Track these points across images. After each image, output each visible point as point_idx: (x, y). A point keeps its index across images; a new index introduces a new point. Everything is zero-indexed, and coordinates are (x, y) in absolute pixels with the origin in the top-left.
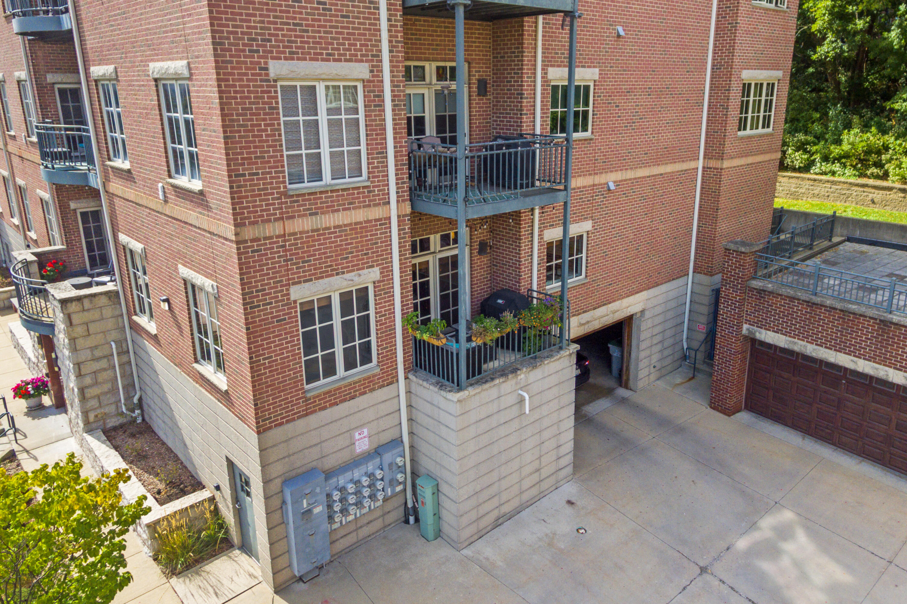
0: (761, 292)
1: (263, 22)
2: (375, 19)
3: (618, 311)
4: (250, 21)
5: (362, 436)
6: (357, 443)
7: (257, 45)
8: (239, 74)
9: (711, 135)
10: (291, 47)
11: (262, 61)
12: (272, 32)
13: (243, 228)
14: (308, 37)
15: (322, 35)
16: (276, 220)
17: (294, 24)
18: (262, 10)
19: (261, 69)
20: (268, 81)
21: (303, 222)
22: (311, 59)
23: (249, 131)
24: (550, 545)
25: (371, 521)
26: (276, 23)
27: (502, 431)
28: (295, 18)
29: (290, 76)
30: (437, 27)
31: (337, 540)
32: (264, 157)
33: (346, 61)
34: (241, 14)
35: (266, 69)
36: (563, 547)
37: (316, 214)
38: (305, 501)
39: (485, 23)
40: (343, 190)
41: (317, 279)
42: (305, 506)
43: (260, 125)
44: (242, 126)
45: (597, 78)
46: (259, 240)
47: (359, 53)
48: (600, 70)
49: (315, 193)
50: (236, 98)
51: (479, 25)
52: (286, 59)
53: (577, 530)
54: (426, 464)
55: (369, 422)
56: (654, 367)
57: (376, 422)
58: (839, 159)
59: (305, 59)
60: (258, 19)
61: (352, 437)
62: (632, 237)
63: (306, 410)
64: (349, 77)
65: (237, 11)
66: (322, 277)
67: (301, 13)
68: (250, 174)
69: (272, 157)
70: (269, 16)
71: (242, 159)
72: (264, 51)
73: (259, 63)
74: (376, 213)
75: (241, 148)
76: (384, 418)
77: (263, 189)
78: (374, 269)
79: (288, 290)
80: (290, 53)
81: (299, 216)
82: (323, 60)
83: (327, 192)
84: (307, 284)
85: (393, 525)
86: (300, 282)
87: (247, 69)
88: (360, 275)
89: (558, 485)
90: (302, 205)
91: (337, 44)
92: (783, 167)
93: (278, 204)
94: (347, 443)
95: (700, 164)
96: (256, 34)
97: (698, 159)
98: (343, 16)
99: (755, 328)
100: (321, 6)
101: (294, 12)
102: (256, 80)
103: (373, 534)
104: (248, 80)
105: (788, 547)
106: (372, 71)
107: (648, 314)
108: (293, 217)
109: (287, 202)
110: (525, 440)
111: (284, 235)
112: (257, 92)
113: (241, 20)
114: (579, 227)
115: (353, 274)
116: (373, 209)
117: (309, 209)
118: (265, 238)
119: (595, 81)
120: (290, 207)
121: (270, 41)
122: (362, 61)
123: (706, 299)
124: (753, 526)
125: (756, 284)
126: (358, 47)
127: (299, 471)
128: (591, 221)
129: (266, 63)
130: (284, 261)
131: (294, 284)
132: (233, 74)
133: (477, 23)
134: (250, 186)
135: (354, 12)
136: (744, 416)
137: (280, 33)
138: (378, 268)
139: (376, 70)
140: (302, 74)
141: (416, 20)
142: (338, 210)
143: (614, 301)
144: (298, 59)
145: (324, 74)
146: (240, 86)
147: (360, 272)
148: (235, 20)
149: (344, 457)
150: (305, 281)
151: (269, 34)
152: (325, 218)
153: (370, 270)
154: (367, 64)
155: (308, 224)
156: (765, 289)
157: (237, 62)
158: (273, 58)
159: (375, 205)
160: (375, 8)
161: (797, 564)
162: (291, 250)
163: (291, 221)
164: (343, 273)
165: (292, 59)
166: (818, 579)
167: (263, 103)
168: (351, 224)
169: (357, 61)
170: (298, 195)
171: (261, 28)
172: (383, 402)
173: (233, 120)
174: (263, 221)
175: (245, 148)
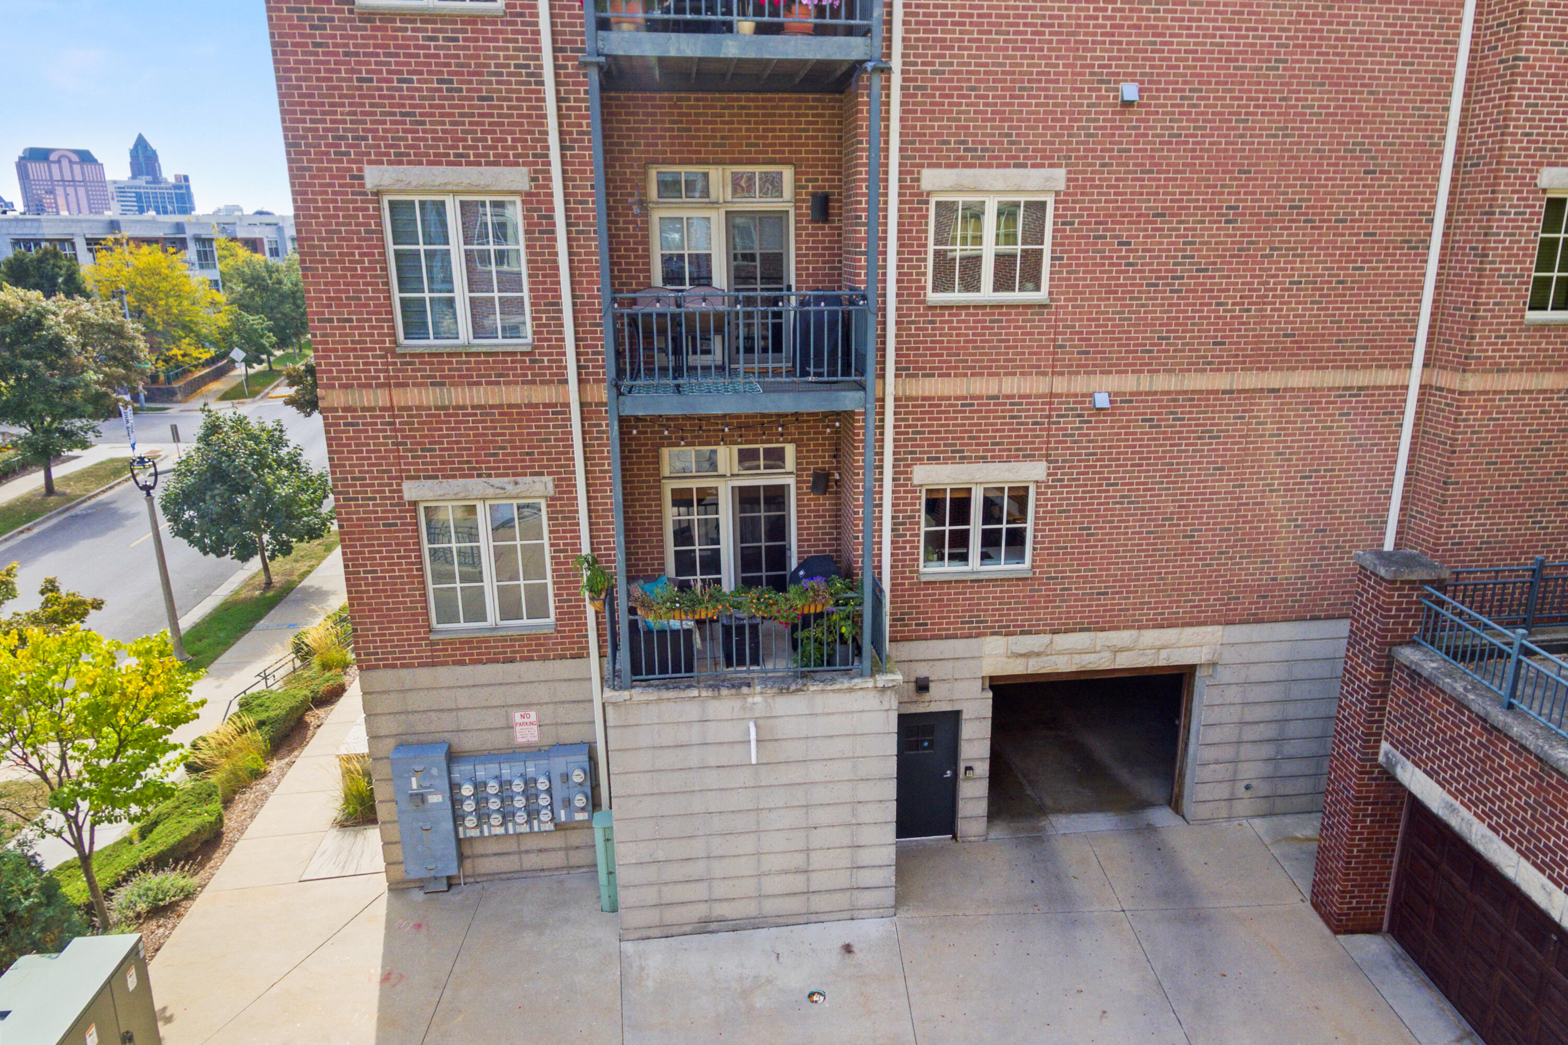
0: (1415, 675)
1: (354, 113)
2: (538, 100)
3: (1128, 649)
4: (335, 113)
5: (526, 720)
6: (518, 728)
7: (347, 146)
8: (321, 185)
9: (1450, 315)
10: (399, 147)
11: (354, 166)
12: (368, 126)
13: (330, 391)
14: (424, 131)
15: (448, 127)
16: (379, 386)
17: (402, 114)
18: (353, 97)
19: (353, 177)
20: (365, 194)
21: (420, 393)
22: (430, 163)
23: (337, 262)
24: (745, 994)
25: (546, 850)
26: (374, 114)
27: (713, 779)
28: (403, 106)
29: (396, 187)
30: (723, 108)
31: (487, 856)
32: (359, 299)
33: (488, 164)
34: (323, 104)
35: (361, 178)
36: (758, 1005)
37: (442, 384)
38: (414, 780)
39: (828, 97)
40: (486, 354)
41: (444, 477)
42: (415, 786)
43: (353, 254)
44: (327, 254)
45: (1062, 186)
46: (355, 410)
47: (511, 153)
48: (1069, 172)
49: (440, 355)
50: (317, 217)
51: (814, 100)
52: (390, 163)
53: (811, 995)
55: (541, 704)
56: (1247, 788)
57: (551, 707)
59: (421, 163)
60: (347, 109)
61: (507, 717)
62: (1172, 509)
63: (432, 657)
64: (493, 188)
65: (316, 100)
66: (454, 477)
67: (413, 98)
68: (339, 320)
69: (371, 298)
70: (363, 105)
71: (328, 298)
72: (356, 154)
73: (351, 169)
74: (543, 394)
75: (326, 284)
76: (566, 706)
77: (359, 342)
78: (542, 478)
79: (399, 485)
80: (396, 154)
81: (414, 385)
82: (449, 163)
83: (460, 354)
84: (429, 482)
85: (584, 870)
86: (418, 478)
87: (332, 177)
88: (516, 483)
89: (856, 914)
90: (419, 370)
91: (473, 140)
93: (382, 364)
94: (502, 723)
95: (1415, 378)
96: (344, 130)
97: (1410, 366)
98: (481, 99)
99: (1398, 754)
100: (444, 86)
101: (401, 97)
102: (346, 194)
103: (550, 869)
104: (334, 193)
106: (534, 179)
107: (1224, 675)
108: (404, 385)
109: (395, 363)
110: (770, 809)
111: (392, 408)
112: (348, 209)
113: (324, 113)
114: (1009, 470)
115: (506, 479)
116: (539, 388)
117: (429, 377)
118: (364, 409)
119: (1057, 193)
120: (400, 371)
121: (365, 138)
122: (517, 164)
125: (1407, 655)
126: (510, 142)
127: (422, 738)
128: (1045, 464)
129: (360, 170)
130: (393, 444)
131: (408, 478)
132: (314, 185)
133: (810, 96)
134: (340, 335)
135: (500, 91)
136: (1370, 946)
137: (380, 127)
138: (551, 477)
139: (541, 176)
140: (414, 184)
141: (680, 99)
142: (479, 384)
143: (1117, 628)
144: (410, 163)
145: (449, 183)
146: (324, 201)
147: (519, 479)
148: (315, 113)
149: (496, 740)
150: (426, 478)
151: (363, 129)
152: (456, 392)
153: (536, 478)
154: (525, 170)
155: (428, 398)
156: (1418, 670)
157: (318, 169)
158: (370, 162)
159: (542, 382)
160: (537, 83)
162: (403, 430)
163: (401, 390)
164: (489, 476)
165: (401, 163)
167: (357, 225)
168: (501, 406)
169: (506, 164)
170: (412, 355)
171: (352, 122)
172: (565, 680)
173: (314, 247)
174: (359, 385)
175: (332, 284)
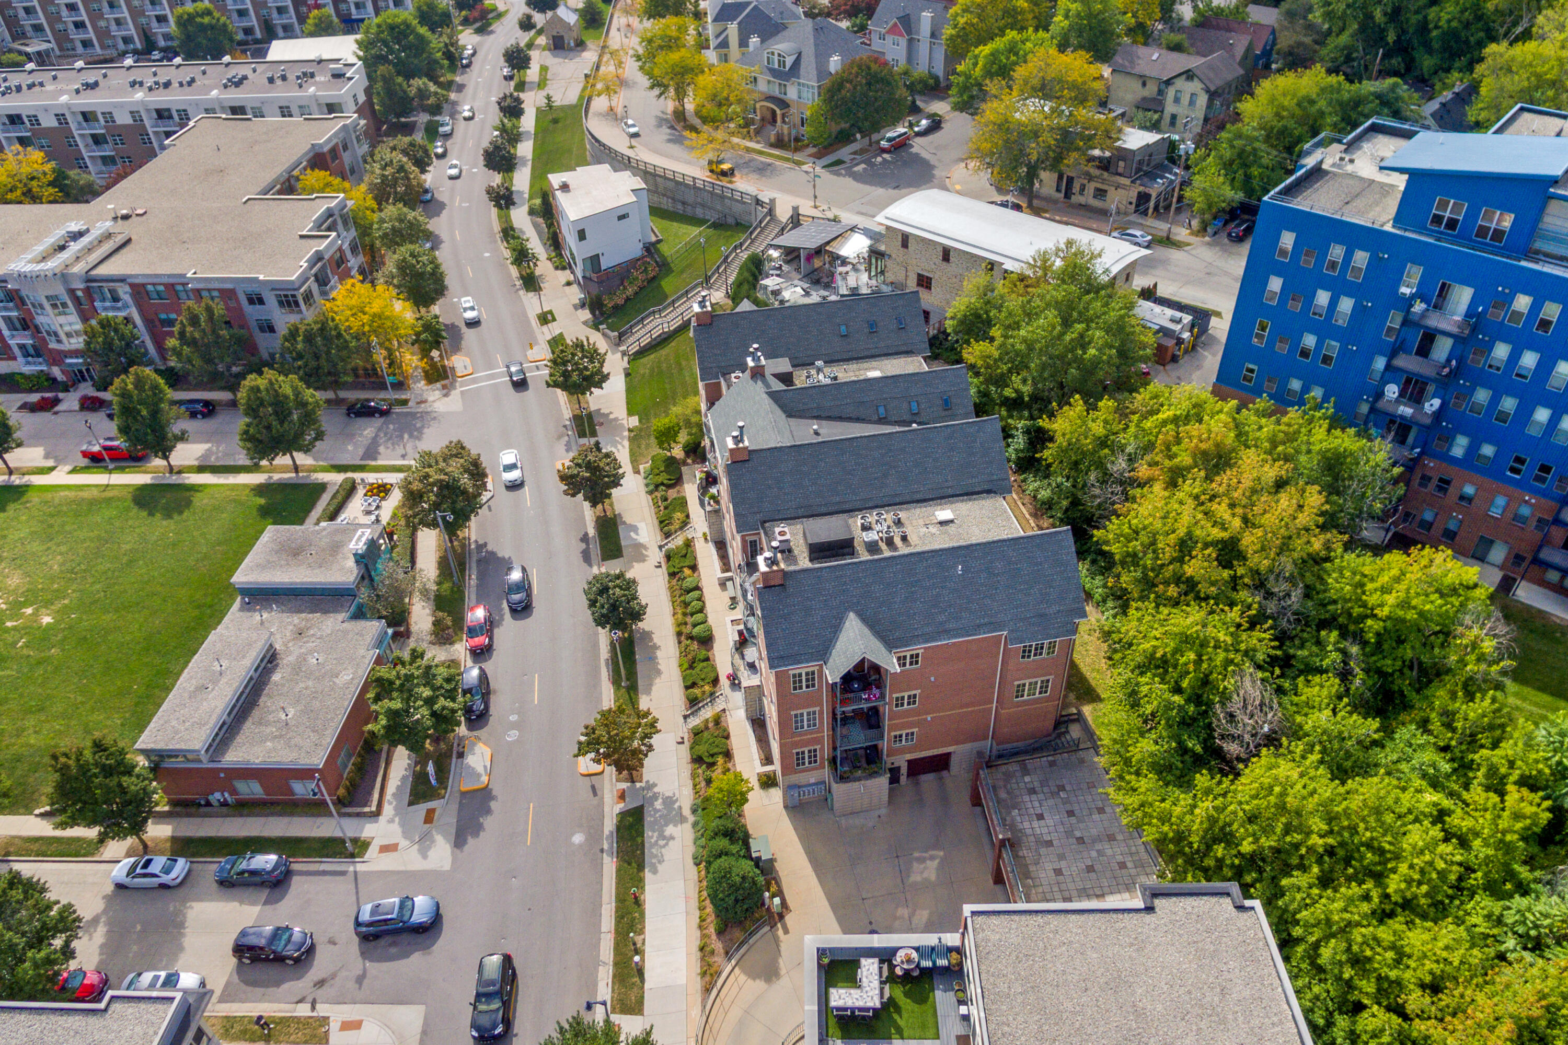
24: (862, 828)
53: (874, 827)
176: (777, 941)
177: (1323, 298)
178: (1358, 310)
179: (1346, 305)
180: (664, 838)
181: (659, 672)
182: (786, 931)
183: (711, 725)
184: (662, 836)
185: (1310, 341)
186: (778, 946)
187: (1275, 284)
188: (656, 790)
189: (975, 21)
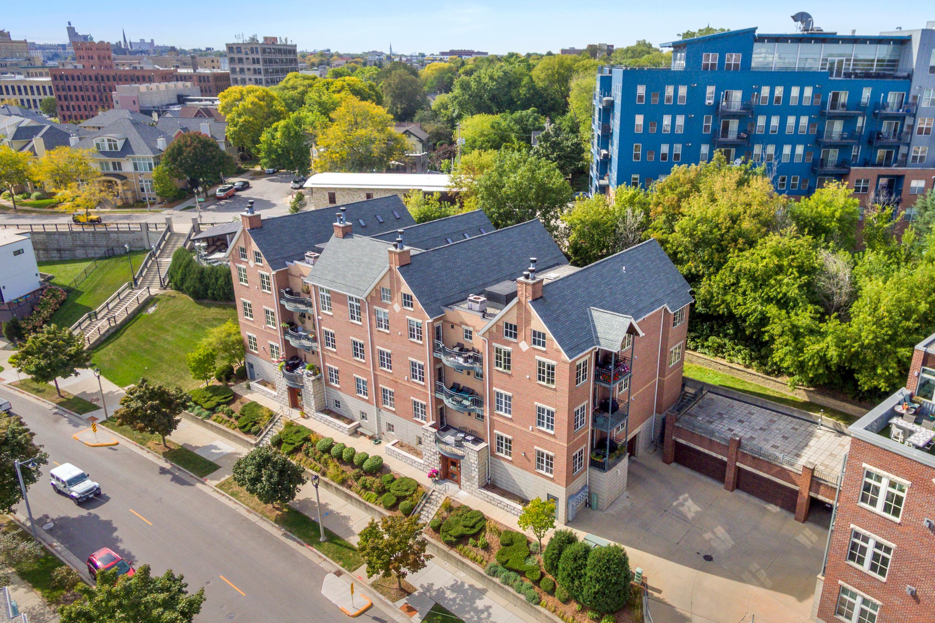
0: (678, 427)
54: (593, 490)
56: (643, 448)
57: (583, 481)
58: (708, 347)
76: (585, 480)
89: (624, 493)
92: (687, 348)
105: (686, 503)
110: (617, 482)
123: (660, 422)
124: (677, 499)
125: (677, 424)
136: (674, 465)
161: (689, 508)
166: (693, 510)
172: (584, 476)
176: (658, 600)
177: (667, 120)
178: (687, 121)
179: (680, 120)
180: (482, 612)
181: (347, 518)
182: (659, 592)
183: (445, 514)
184: (478, 612)
185: (665, 149)
186: (665, 603)
187: (639, 120)
188: (435, 587)
189: (251, 119)
